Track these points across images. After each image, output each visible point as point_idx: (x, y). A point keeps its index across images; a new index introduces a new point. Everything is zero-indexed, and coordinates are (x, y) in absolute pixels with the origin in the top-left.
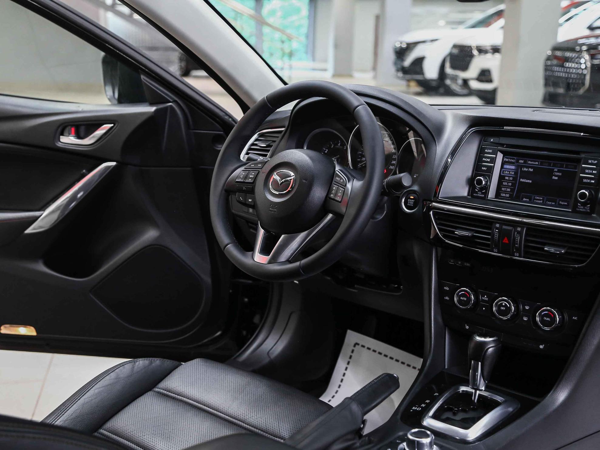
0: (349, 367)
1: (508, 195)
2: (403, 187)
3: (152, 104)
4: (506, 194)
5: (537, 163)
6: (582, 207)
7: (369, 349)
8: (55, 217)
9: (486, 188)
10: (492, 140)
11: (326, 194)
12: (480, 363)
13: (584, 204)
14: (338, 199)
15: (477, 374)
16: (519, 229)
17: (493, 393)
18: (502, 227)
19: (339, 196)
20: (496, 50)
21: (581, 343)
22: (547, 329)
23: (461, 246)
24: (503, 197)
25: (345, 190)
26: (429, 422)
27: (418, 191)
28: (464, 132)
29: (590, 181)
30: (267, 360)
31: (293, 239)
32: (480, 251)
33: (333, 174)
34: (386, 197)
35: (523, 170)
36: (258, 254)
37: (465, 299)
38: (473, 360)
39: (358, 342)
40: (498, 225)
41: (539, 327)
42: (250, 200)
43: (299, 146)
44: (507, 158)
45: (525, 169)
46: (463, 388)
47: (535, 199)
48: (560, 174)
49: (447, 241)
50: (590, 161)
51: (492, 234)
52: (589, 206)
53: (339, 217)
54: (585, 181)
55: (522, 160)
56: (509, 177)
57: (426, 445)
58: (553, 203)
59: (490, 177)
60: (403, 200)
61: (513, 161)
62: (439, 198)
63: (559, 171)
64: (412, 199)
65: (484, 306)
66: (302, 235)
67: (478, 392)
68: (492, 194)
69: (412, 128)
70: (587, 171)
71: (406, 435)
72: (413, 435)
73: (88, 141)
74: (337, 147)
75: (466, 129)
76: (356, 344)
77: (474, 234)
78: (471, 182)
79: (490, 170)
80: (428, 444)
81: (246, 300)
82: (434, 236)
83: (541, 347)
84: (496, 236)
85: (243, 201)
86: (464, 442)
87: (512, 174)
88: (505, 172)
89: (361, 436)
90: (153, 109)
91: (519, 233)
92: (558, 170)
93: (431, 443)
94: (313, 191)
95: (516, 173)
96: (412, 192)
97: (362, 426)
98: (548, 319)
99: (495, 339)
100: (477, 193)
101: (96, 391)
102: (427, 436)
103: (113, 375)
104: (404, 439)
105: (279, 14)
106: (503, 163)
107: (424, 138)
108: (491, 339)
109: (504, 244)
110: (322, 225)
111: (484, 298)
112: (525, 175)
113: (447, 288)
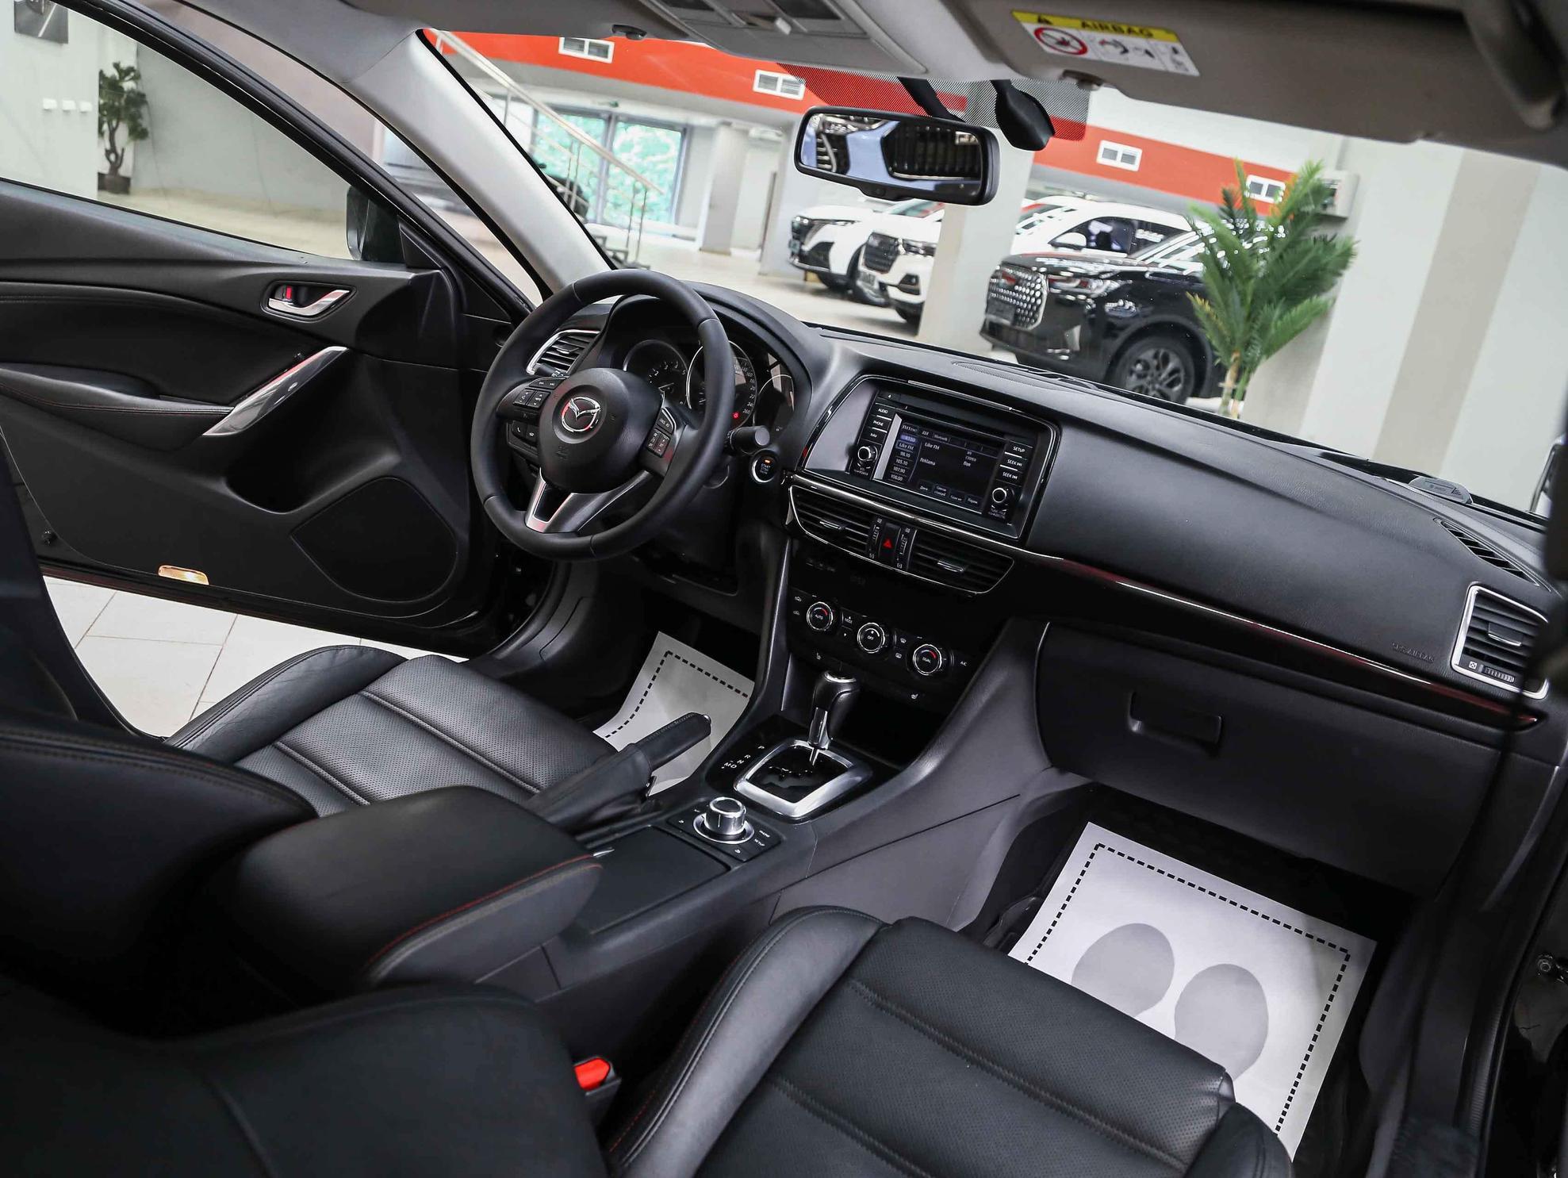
0: (654, 684)
1: (901, 479)
2: (756, 446)
3: (410, 268)
4: (898, 476)
5: (946, 439)
6: (996, 512)
7: (685, 662)
8: (254, 414)
9: (873, 464)
10: (890, 396)
11: (641, 442)
12: (827, 711)
13: (999, 507)
14: (659, 452)
15: (821, 726)
16: (908, 531)
17: (839, 754)
18: (885, 524)
19: (660, 448)
20: (929, 251)
22: (923, 673)
23: (826, 542)
24: (894, 480)
25: (670, 440)
26: (744, 786)
27: (778, 454)
28: (854, 377)
29: (1012, 476)
30: (538, 662)
31: (586, 501)
32: (852, 553)
33: (657, 414)
34: (730, 456)
35: (925, 445)
36: (533, 516)
37: (822, 618)
38: (818, 706)
39: (671, 651)
40: (880, 521)
41: (915, 669)
42: (532, 434)
43: (616, 365)
44: (907, 425)
45: (929, 445)
46: (800, 743)
47: (936, 490)
48: (975, 460)
49: (807, 532)
50: (1015, 449)
51: (870, 532)
52: (1006, 511)
53: (656, 478)
54: (1005, 474)
55: (927, 431)
56: (906, 452)
57: (732, 820)
58: (959, 499)
59: (880, 450)
60: (754, 465)
61: (914, 430)
62: (805, 469)
63: (973, 455)
64: (767, 464)
65: (846, 631)
66: (601, 497)
67: (818, 751)
68: (879, 474)
69: (780, 361)
70: (1009, 462)
71: (709, 803)
72: (717, 806)
73: (310, 310)
74: (673, 370)
75: (857, 375)
76: (668, 653)
77: (847, 528)
78: (852, 451)
79: (882, 438)
80: (736, 820)
81: (519, 570)
82: (790, 522)
83: (914, 697)
84: (876, 536)
85: (522, 435)
86: (788, 820)
87: (910, 450)
88: (901, 445)
89: (644, 799)
90: (410, 275)
91: (907, 534)
92: (973, 453)
93: (740, 818)
94: (624, 434)
95: (916, 449)
96: (768, 454)
97: (648, 785)
98: (928, 660)
99: (854, 681)
100: (858, 468)
101: (277, 686)
102: (737, 808)
103: (303, 666)
104: (704, 808)
105: (637, 149)
106: (901, 432)
107: (795, 377)
108: (847, 681)
109: (883, 548)
110: (631, 487)
111: (847, 620)
112: (928, 453)
113: (798, 599)
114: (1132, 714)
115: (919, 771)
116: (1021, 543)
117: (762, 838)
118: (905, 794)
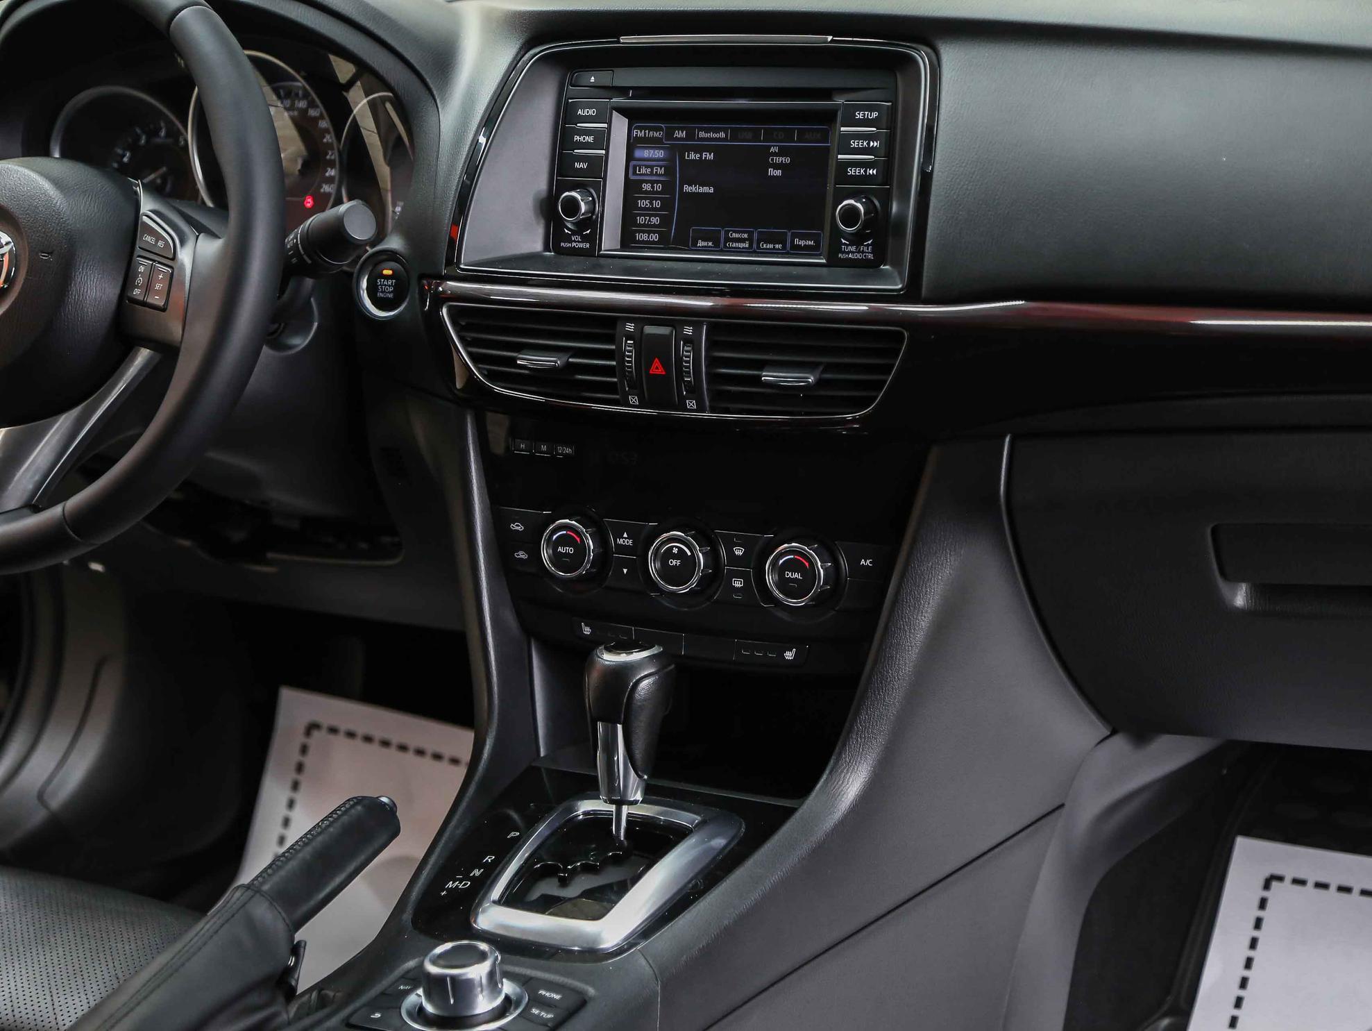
0: (299, 797)
1: (655, 237)
2: (353, 244)
4: (649, 232)
5: (722, 135)
6: (853, 249)
7: (351, 735)
9: (591, 225)
10: (593, 79)
11: (117, 291)
12: (620, 727)
13: (857, 239)
14: (157, 300)
15: (616, 759)
16: (688, 331)
17: (668, 806)
18: (642, 331)
19: (158, 292)
21: (886, 628)
22: (792, 602)
23: (541, 399)
24: (643, 242)
25: (172, 275)
26: (491, 916)
27: (403, 251)
28: (513, 61)
29: (865, 171)
30: (38, 817)
31: (36, 438)
32: (593, 406)
33: (134, 228)
34: (308, 279)
35: (686, 158)
37: (570, 550)
38: (602, 720)
39: (317, 720)
40: (630, 327)
41: (777, 602)
43: (35, 147)
44: (641, 128)
45: (693, 156)
46: (586, 806)
47: (728, 239)
48: (787, 160)
49: (497, 389)
50: (859, 115)
51: (618, 355)
52: (870, 242)
53: (166, 353)
54: (851, 171)
55: (682, 129)
56: (652, 182)
57: (476, 982)
58: (777, 246)
59: (601, 190)
60: (364, 284)
61: (656, 134)
62: (462, 266)
63: (782, 153)
64: (387, 277)
65: (625, 563)
66: (60, 426)
67: (625, 810)
68: (610, 239)
69: (363, 69)
70: (854, 144)
71: (421, 965)
72: (442, 962)
74: (158, 140)
75: (517, 55)
76: (312, 727)
77: (570, 360)
78: (547, 208)
79: (598, 168)
80: (484, 981)
82: (465, 380)
83: (789, 655)
84: (631, 358)
86: (592, 954)
87: (660, 175)
88: (640, 171)
89: (293, 995)
91: (688, 340)
92: (780, 147)
93: (491, 975)
94: (75, 285)
95: (669, 171)
96: (384, 257)
97: (292, 961)
98: (796, 575)
99: (656, 652)
100: (568, 239)
102: (483, 956)
104: (417, 977)
106: (632, 144)
107: (400, 92)
108: (645, 654)
109: (653, 378)
110: (121, 386)
111: (620, 541)
112: (696, 173)
113: (517, 527)
114: (1223, 574)
115: (835, 797)
116: (912, 294)
117: (546, 1004)
118: (820, 851)
